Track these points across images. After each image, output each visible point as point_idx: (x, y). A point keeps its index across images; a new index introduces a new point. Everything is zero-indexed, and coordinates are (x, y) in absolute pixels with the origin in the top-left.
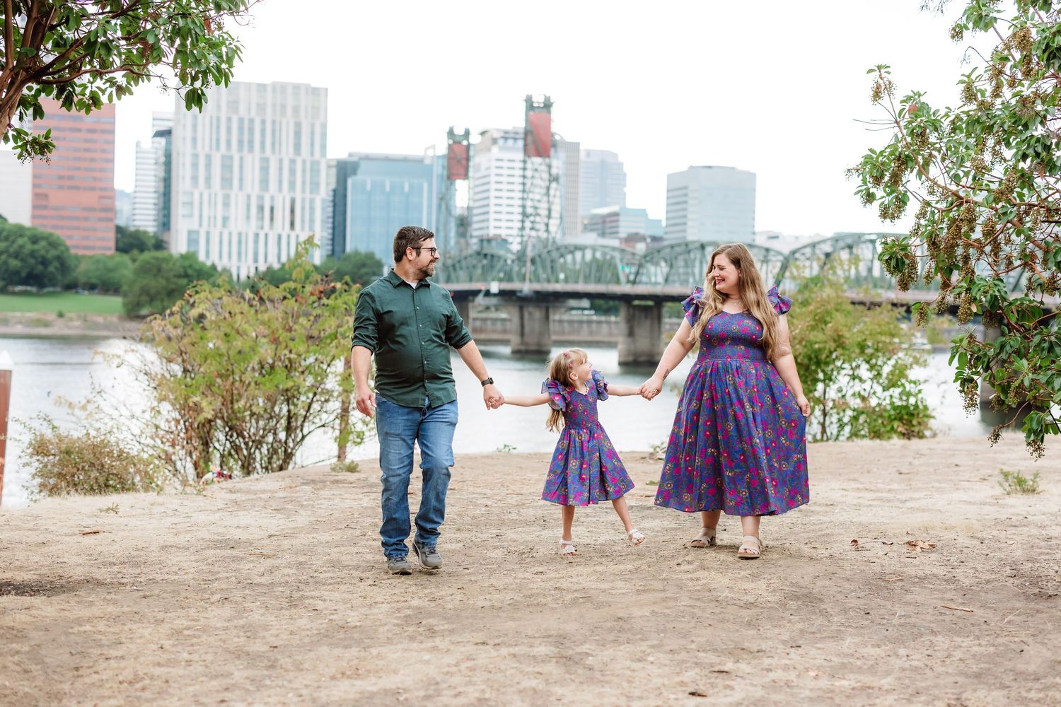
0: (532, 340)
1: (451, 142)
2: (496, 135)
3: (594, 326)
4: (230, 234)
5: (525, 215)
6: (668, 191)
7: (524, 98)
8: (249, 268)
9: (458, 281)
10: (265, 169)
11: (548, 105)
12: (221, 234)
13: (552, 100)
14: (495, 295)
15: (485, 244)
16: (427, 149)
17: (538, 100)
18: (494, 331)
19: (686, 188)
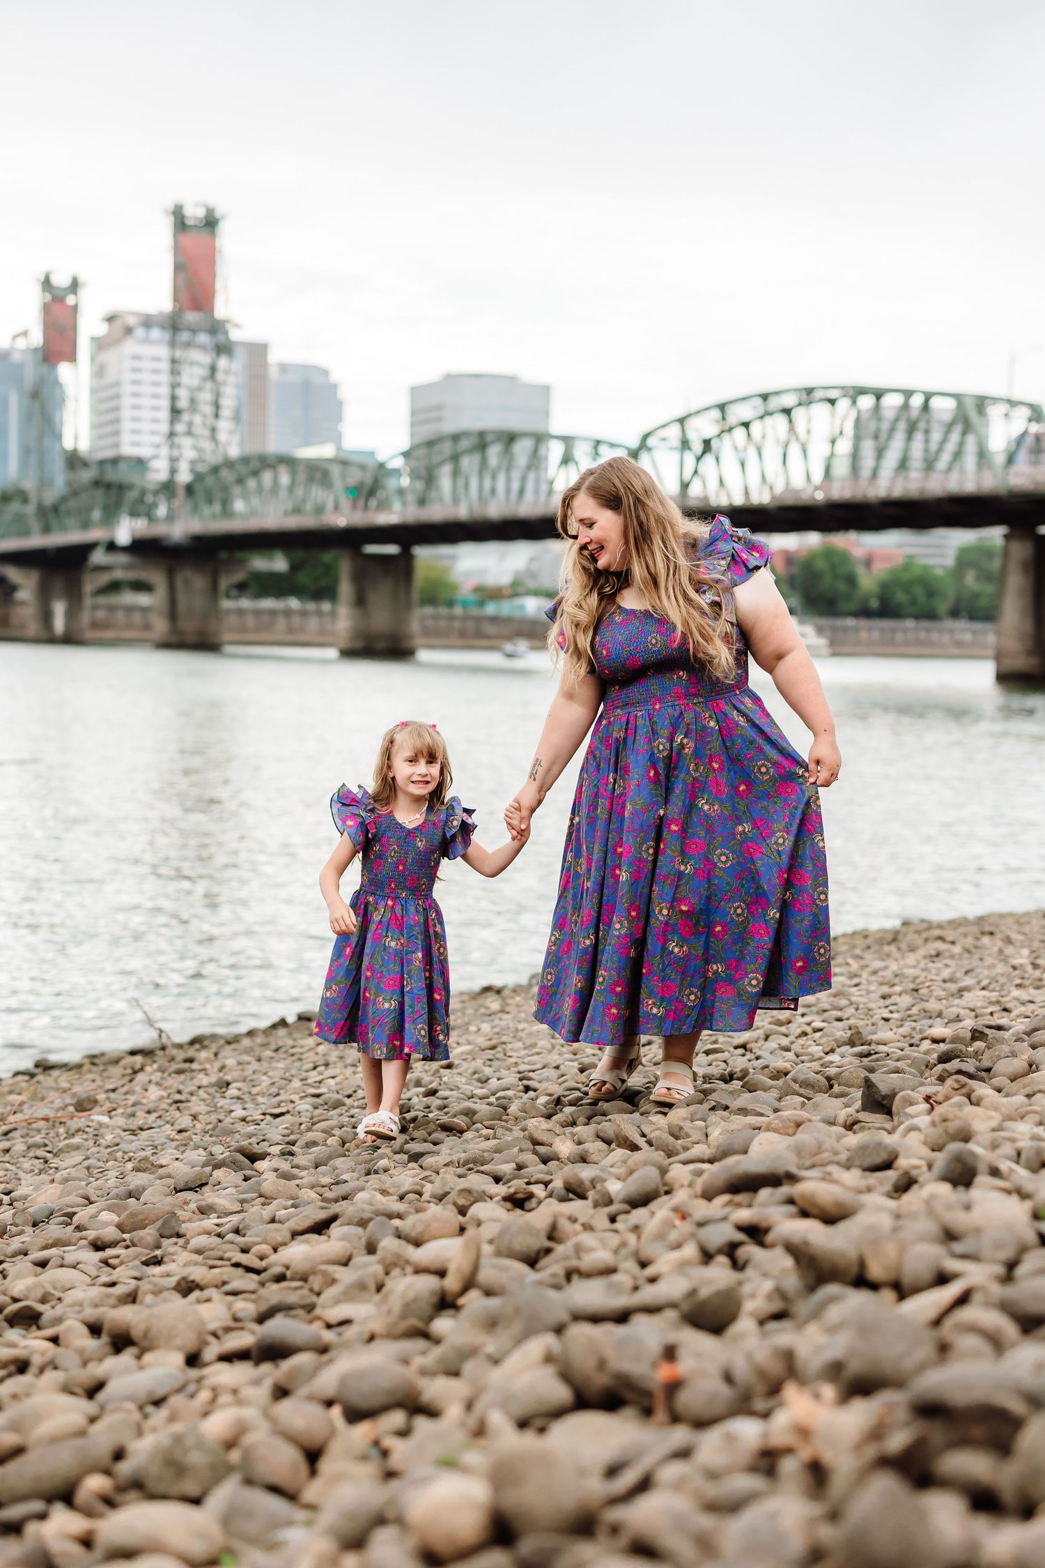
0: (188, 626)
1: (48, 297)
2: (131, 321)
3: (296, 620)
5: (175, 412)
6: (413, 412)
7: (172, 208)
9: (64, 529)
11: (211, 223)
13: (218, 214)
14: (125, 549)
15: (108, 468)
16: (14, 337)
17: (194, 213)
18: (129, 626)
19: (439, 407)
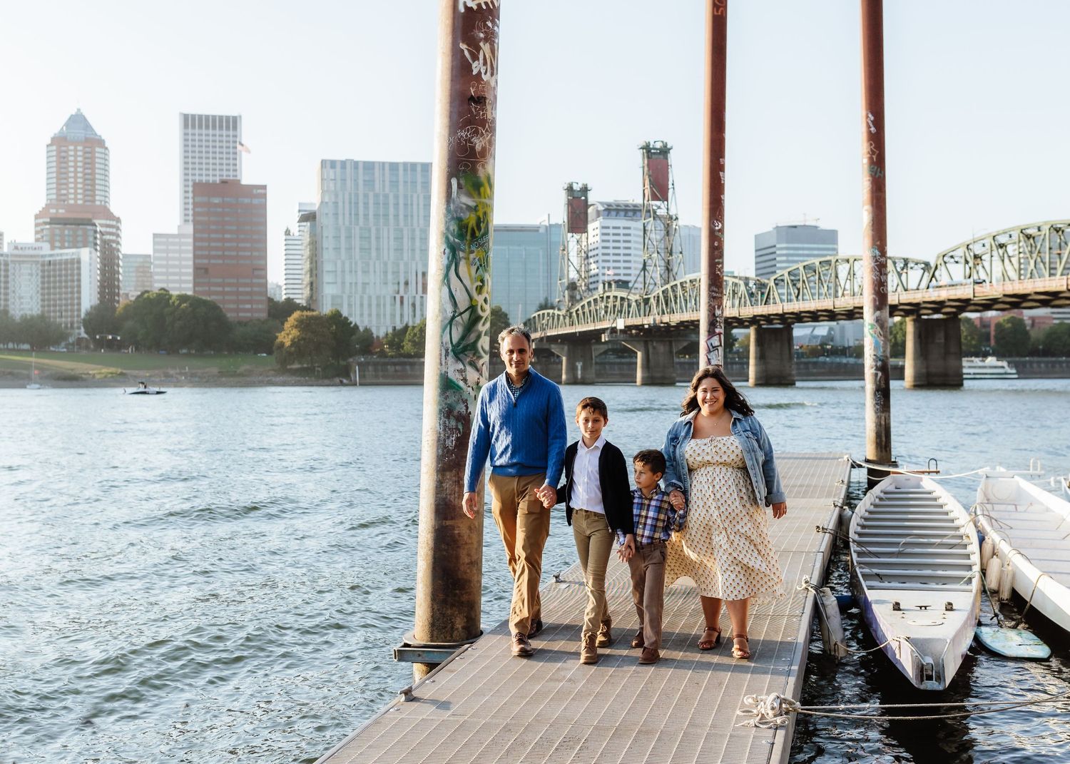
0: (656, 372)
1: (570, 196)
2: (601, 207)
4: (370, 297)
6: (756, 251)
7: (643, 144)
8: (387, 327)
10: (399, 239)
11: (665, 151)
12: (362, 298)
14: (621, 331)
15: (607, 286)
17: (656, 146)
19: (773, 246)
